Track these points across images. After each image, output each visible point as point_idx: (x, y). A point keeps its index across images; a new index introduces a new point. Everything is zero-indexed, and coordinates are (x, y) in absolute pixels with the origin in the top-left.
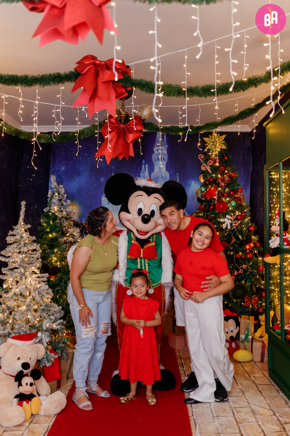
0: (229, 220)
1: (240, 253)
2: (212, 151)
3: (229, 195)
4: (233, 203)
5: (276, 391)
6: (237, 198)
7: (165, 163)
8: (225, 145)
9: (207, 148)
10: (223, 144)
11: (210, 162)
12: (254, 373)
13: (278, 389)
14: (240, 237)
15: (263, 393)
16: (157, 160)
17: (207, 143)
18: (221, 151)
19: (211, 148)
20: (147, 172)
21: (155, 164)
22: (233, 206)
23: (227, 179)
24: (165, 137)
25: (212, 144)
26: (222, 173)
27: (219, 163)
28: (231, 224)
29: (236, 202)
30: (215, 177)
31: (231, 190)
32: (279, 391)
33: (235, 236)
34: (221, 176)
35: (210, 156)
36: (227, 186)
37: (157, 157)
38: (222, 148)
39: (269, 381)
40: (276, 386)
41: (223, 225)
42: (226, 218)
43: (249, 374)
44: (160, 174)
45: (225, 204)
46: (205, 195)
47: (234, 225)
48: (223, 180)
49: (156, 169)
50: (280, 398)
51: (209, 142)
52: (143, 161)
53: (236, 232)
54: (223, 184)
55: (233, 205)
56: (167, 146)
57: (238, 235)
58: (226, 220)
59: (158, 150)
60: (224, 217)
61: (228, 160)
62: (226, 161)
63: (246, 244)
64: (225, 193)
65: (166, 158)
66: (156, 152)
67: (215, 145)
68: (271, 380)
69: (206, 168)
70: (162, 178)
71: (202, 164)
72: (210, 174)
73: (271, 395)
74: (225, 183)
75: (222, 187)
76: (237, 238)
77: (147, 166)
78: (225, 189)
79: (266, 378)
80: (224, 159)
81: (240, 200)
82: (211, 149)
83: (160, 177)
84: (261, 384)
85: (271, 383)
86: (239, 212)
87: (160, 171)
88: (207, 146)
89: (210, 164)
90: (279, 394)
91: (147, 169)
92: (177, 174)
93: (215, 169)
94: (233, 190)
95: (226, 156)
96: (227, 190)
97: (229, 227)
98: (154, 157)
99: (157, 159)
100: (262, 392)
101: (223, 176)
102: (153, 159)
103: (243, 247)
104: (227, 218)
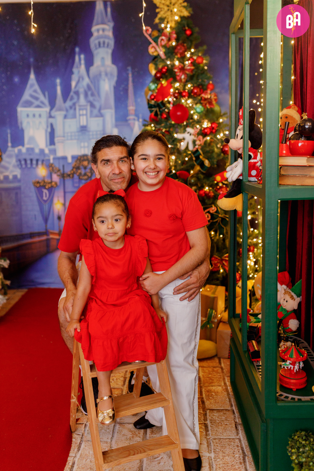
0: (190, 135)
1: (207, 189)
2: (166, 20)
3: (191, 95)
4: (199, 108)
5: (234, 426)
6: (205, 99)
7: (110, 51)
8: (187, 10)
9: (159, 16)
10: (184, 7)
11: (162, 40)
12: (210, 383)
13: (239, 420)
14: (207, 163)
15: (210, 432)
16: (98, 46)
17: (158, 8)
18: (182, 21)
19: (164, 16)
20: (83, 67)
21: (95, 52)
22: (199, 113)
23: (189, 68)
24: (109, 10)
25: (166, 8)
26: (182, 59)
27: (177, 40)
28: (194, 142)
29: (205, 106)
30: (170, 64)
31: (195, 85)
32: (240, 428)
33: (198, 162)
34: (180, 62)
35: (163, 30)
36: (190, 79)
37: (97, 42)
38: (182, 15)
39: (230, 401)
40: (237, 415)
41: (182, 143)
42: (186, 133)
43: (202, 385)
44: (102, 69)
45: (185, 110)
46: (155, 96)
47: (198, 142)
48: (182, 69)
49: (97, 62)
50: (236, 444)
51: (161, 6)
52: (77, 50)
53: (200, 154)
54: (183, 77)
55: (198, 110)
56: (112, 24)
57: (203, 159)
58: (186, 135)
59: (98, 31)
60: (185, 131)
61: (191, 35)
62: (189, 37)
63: (216, 174)
64: (184, 91)
65: (112, 43)
66: (95, 34)
67: (171, 11)
68: (233, 400)
69: (156, 51)
70: (106, 74)
71: (150, 43)
72: (163, 61)
73: (222, 437)
74: (185, 74)
75: (180, 81)
76: (202, 164)
77: (82, 56)
78: (185, 85)
79: (226, 395)
80: (186, 34)
81: (210, 103)
82: (165, 18)
83: (103, 74)
84: (213, 410)
85: (232, 406)
86: (208, 122)
87: (103, 65)
88: (158, 13)
89: (163, 43)
90: (238, 434)
91: (83, 62)
92: (129, 68)
93: (170, 52)
94: (198, 86)
95: (190, 28)
96: (189, 86)
97: (191, 147)
98: (93, 42)
99: (97, 44)
100: (210, 428)
101: (183, 63)
102: (92, 45)
103: (211, 179)
104: (188, 133)
